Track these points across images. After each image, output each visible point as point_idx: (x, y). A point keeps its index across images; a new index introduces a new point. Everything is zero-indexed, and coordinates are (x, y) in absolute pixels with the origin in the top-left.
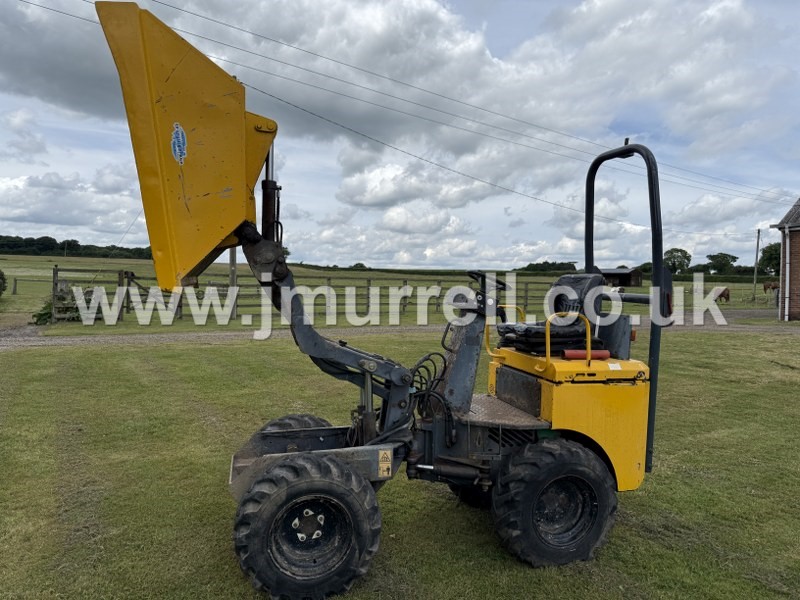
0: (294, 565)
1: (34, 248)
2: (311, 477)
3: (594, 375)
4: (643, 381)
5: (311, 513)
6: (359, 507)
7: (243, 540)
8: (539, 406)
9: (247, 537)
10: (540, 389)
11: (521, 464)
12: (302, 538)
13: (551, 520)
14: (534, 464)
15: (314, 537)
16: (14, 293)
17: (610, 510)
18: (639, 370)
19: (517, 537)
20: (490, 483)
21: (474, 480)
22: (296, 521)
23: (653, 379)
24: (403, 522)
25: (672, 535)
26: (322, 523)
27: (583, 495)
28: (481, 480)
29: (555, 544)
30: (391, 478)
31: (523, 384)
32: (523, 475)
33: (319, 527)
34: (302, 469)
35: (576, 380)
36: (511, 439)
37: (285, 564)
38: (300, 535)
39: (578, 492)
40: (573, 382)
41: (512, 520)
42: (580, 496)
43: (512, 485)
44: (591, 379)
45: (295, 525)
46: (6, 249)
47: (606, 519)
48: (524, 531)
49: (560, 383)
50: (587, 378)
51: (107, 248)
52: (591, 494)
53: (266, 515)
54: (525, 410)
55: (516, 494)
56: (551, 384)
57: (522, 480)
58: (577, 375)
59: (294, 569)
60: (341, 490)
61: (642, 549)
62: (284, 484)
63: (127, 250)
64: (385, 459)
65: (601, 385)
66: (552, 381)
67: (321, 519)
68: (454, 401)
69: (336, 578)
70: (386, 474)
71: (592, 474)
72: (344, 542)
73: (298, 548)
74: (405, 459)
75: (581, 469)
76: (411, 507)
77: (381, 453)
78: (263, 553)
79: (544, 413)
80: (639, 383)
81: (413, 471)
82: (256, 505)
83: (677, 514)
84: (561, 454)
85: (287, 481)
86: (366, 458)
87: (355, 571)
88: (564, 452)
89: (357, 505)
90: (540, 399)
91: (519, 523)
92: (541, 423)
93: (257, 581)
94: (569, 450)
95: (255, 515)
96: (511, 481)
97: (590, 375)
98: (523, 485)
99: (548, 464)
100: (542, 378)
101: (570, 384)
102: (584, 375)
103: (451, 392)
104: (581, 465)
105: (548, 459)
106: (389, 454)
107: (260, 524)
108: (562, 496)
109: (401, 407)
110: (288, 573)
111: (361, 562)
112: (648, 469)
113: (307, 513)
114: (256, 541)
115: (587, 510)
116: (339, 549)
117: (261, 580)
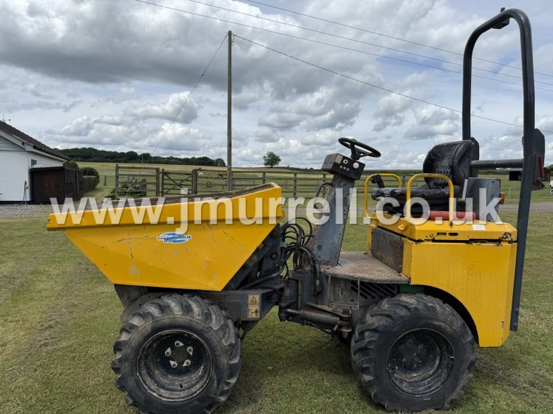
0: (163, 387)
1: (125, 158)
2: (174, 314)
3: (456, 234)
4: (510, 242)
5: (181, 344)
6: (216, 343)
7: (117, 363)
8: (401, 263)
9: (120, 360)
10: (402, 247)
11: (376, 315)
12: (174, 365)
13: (408, 368)
14: (389, 316)
15: (185, 365)
16: (105, 184)
17: (468, 364)
18: (506, 231)
19: (370, 381)
20: (350, 330)
21: (334, 326)
22: (169, 350)
23: (521, 241)
24: (284, 356)
25: (538, 392)
26: (191, 353)
27: (440, 348)
28: (340, 327)
29: (410, 391)
30: (261, 318)
31: (390, 242)
32: (376, 325)
33: (189, 357)
34: (166, 307)
35: (437, 238)
36: (373, 292)
37: (154, 387)
38: (172, 363)
39: (436, 345)
40: (434, 240)
41: (365, 366)
42: (438, 349)
43: (367, 334)
44: (453, 238)
45: (168, 353)
46: (109, 159)
47: (463, 372)
48: (377, 377)
49: (420, 241)
50: (448, 237)
51: (168, 158)
52: (447, 348)
53: (134, 344)
54: (390, 266)
55: (370, 342)
56: (412, 242)
57: (375, 330)
58: (438, 234)
59: (162, 391)
60: (200, 327)
61: (503, 403)
62: (151, 318)
63: (180, 159)
64: (254, 303)
65: (464, 244)
66: (413, 240)
67: (190, 350)
68: (322, 255)
69: (196, 403)
70: (254, 315)
71: (449, 329)
72: (206, 372)
73: (171, 374)
74: (277, 304)
75: (437, 323)
76: (297, 343)
77: (250, 297)
78: (132, 375)
79: (405, 270)
80: (504, 244)
81: (283, 315)
82: (128, 334)
83: (547, 371)
84: (416, 308)
85: (152, 316)
86: (236, 301)
87: (214, 398)
88: (420, 307)
89: (215, 341)
90: (402, 256)
91: (371, 369)
92: (402, 278)
93: (129, 399)
94: (426, 305)
95: (126, 343)
96: (367, 330)
97: (451, 234)
98: (377, 335)
99: (402, 317)
100: (406, 237)
101: (431, 243)
102: (445, 234)
103: (320, 247)
104: (438, 320)
105: (403, 312)
106: (257, 298)
107: (129, 351)
108: (420, 347)
109: (272, 259)
110: (155, 394)
111: (219, 391)
112: (513, 327)
113: (178, 344)
114: (127, 365)
115: (445, 362)
116: (201, 378)
117: (132, 398)
